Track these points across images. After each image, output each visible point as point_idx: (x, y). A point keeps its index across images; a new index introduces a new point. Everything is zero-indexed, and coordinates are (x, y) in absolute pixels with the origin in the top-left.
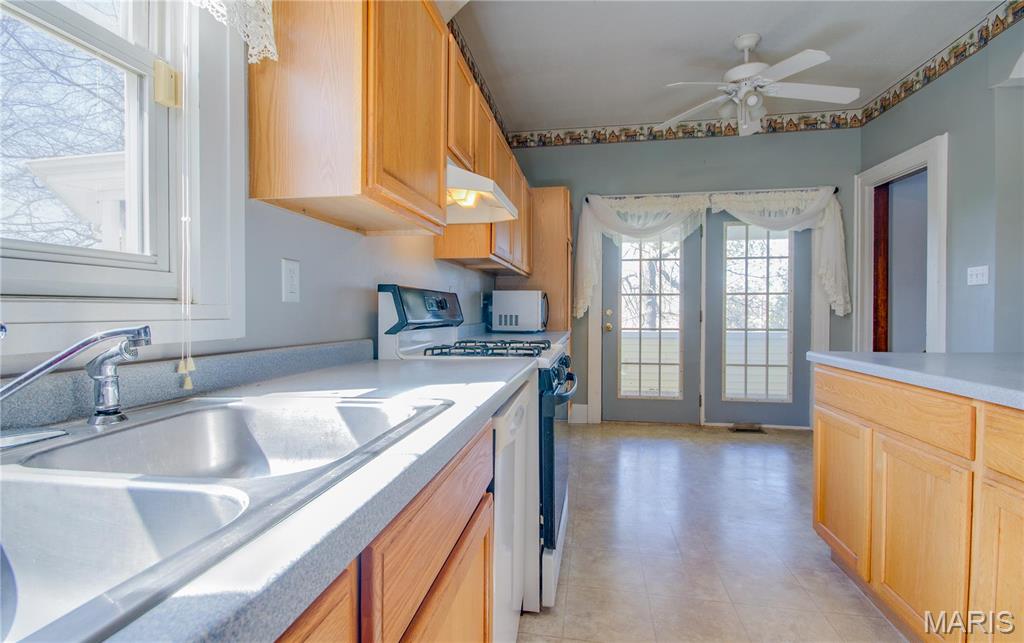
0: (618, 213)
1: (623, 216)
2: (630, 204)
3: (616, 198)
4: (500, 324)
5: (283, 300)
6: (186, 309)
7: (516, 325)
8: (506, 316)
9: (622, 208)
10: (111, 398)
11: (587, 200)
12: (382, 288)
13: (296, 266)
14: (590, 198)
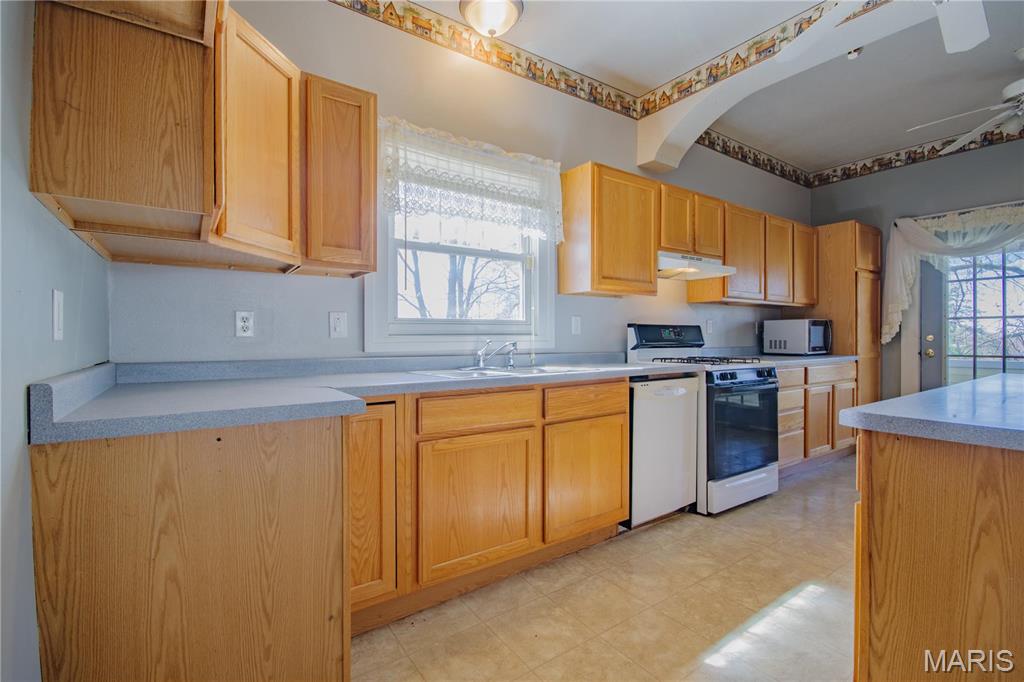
0: (937, 234)
1: (942, 236)
2: (951, 222)
3: (934, 218)
4: (771, 347)
5: (573, 332)
6: (533, 337)
7: (785, 348)
8: (780, 342)
9: (941, 226)
10: (512, 363)
11: (896, 225)
12: (630, 325)
13: (578, 318)
14: (898, 222)
